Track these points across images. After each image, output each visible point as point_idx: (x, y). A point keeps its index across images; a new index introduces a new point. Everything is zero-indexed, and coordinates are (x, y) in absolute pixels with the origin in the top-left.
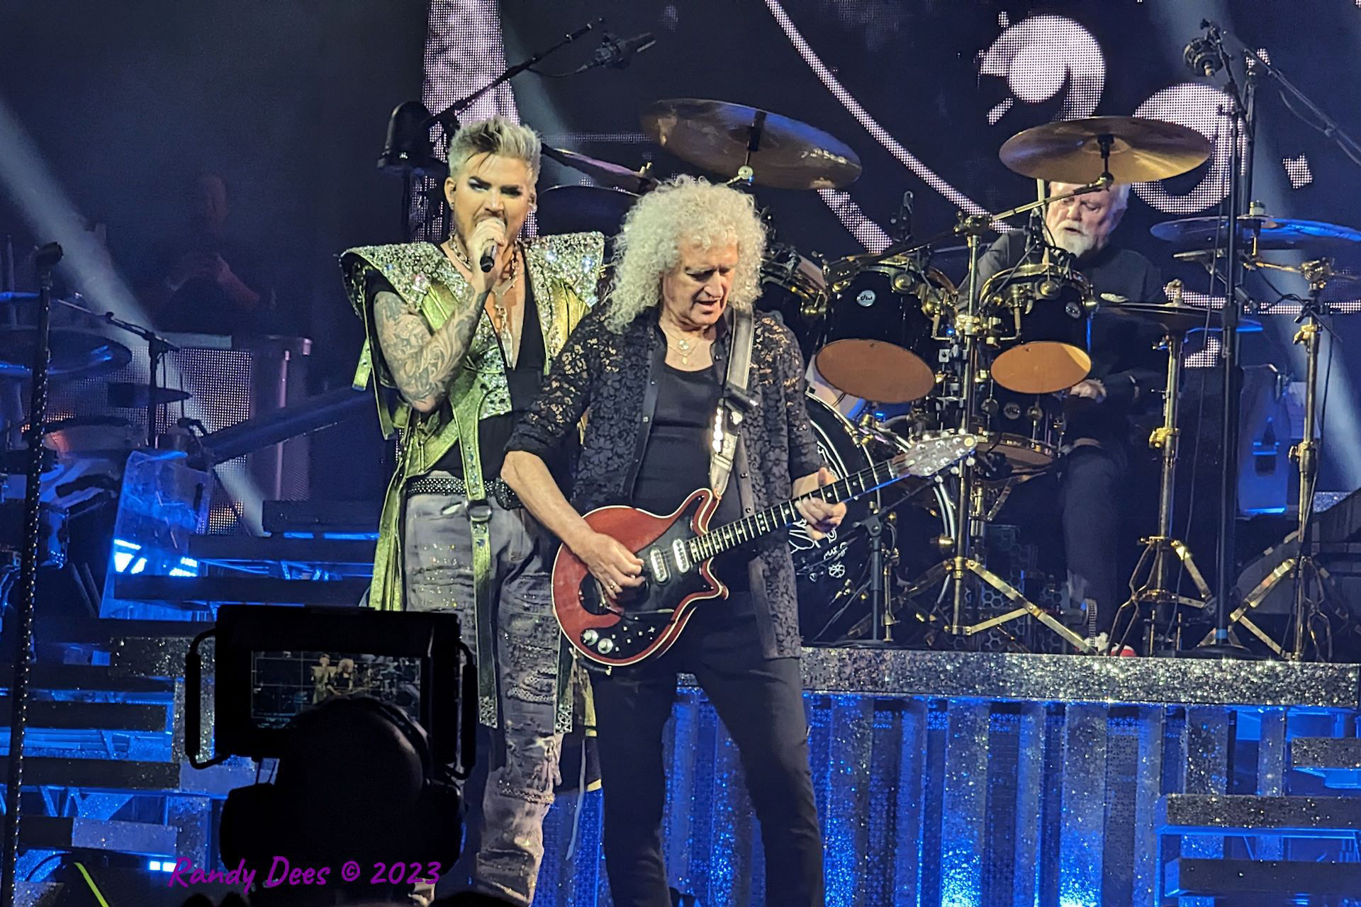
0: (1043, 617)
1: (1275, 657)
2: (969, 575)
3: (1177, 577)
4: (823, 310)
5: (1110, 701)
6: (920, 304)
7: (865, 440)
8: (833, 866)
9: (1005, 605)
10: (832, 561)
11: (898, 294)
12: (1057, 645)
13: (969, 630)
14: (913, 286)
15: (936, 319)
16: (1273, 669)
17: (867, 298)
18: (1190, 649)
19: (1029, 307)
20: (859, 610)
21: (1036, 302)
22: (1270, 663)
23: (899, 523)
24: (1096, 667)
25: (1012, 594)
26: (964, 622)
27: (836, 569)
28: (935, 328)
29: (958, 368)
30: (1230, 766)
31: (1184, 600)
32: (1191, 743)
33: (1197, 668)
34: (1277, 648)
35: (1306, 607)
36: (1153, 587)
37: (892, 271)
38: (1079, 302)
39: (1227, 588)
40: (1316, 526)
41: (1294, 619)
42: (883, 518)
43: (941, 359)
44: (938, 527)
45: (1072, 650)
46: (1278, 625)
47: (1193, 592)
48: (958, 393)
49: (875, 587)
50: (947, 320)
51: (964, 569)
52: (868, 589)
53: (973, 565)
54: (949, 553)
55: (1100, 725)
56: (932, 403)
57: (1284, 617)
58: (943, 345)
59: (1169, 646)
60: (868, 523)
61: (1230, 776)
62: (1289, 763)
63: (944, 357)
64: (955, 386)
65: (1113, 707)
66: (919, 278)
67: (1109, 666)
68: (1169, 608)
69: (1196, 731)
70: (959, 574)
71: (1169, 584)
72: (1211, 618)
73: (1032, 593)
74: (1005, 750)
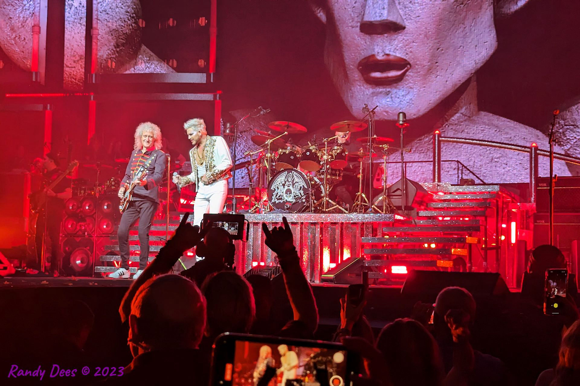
0: (340, 207)
1: (380, 213)
2: (327, 201)
3: (363, 200)
4: (300, 156)
5: (351, 222)
6: (317, 154)
7: (308, 178)
8: (305, 251)
9: (333, 206)
10: (303, 199)
11: (313, 153)
12: (342, 212)
13: (327, 210)
14: (316, 151)
15: (320, 157)
16: (379, 215)
17: (308, 153)
18: (365, 212)
19: (336, 154)
20: (308, 207)
21: (337, 153)
22: (379, 214)
23: (315, 192)
24: (349, 216)
25: (334, 203)
26: (326, 209)
27: (304, 200)
28: (320, 158)
29: (324, 165)
30: (372, 232)
31: (364, 204)
32: (365, 228)
33: (366, 216)
34: (380, 211)
35: (385, 204)
36: (359, 202)
37: (312, 149)
38: (344, 153)
39: (372, 201)
40: (387, 190)
41: (383, 206)
42: (311, 191)
43: (321, 164)
44: (321, 192)
45: (345, 213)
46: (380, 208)
47: (366, 202)
48: (324, 169)
49: (310, 203)
50: (322, 157)
51: (326, 199)
52: (309, 203)
53: (327, 199)
54: (323, 197)
55: (350, 226)
56: (320, 171)
57: (381, 206)
58: (321, 161)
59: (361, 212)
60: (309, 192)
61: (372, 233)
62: (382, 232)
63: (321, 163)
64: (323, 168)
65: (352, 223)
66: (317, 150)
67: (351, 216)
68: (361, 205)
69: (366, 226)
70: (325, 200)
71: (362, 202)
72: (369, 207)
73: (338, 203)
74: (334, 231)
